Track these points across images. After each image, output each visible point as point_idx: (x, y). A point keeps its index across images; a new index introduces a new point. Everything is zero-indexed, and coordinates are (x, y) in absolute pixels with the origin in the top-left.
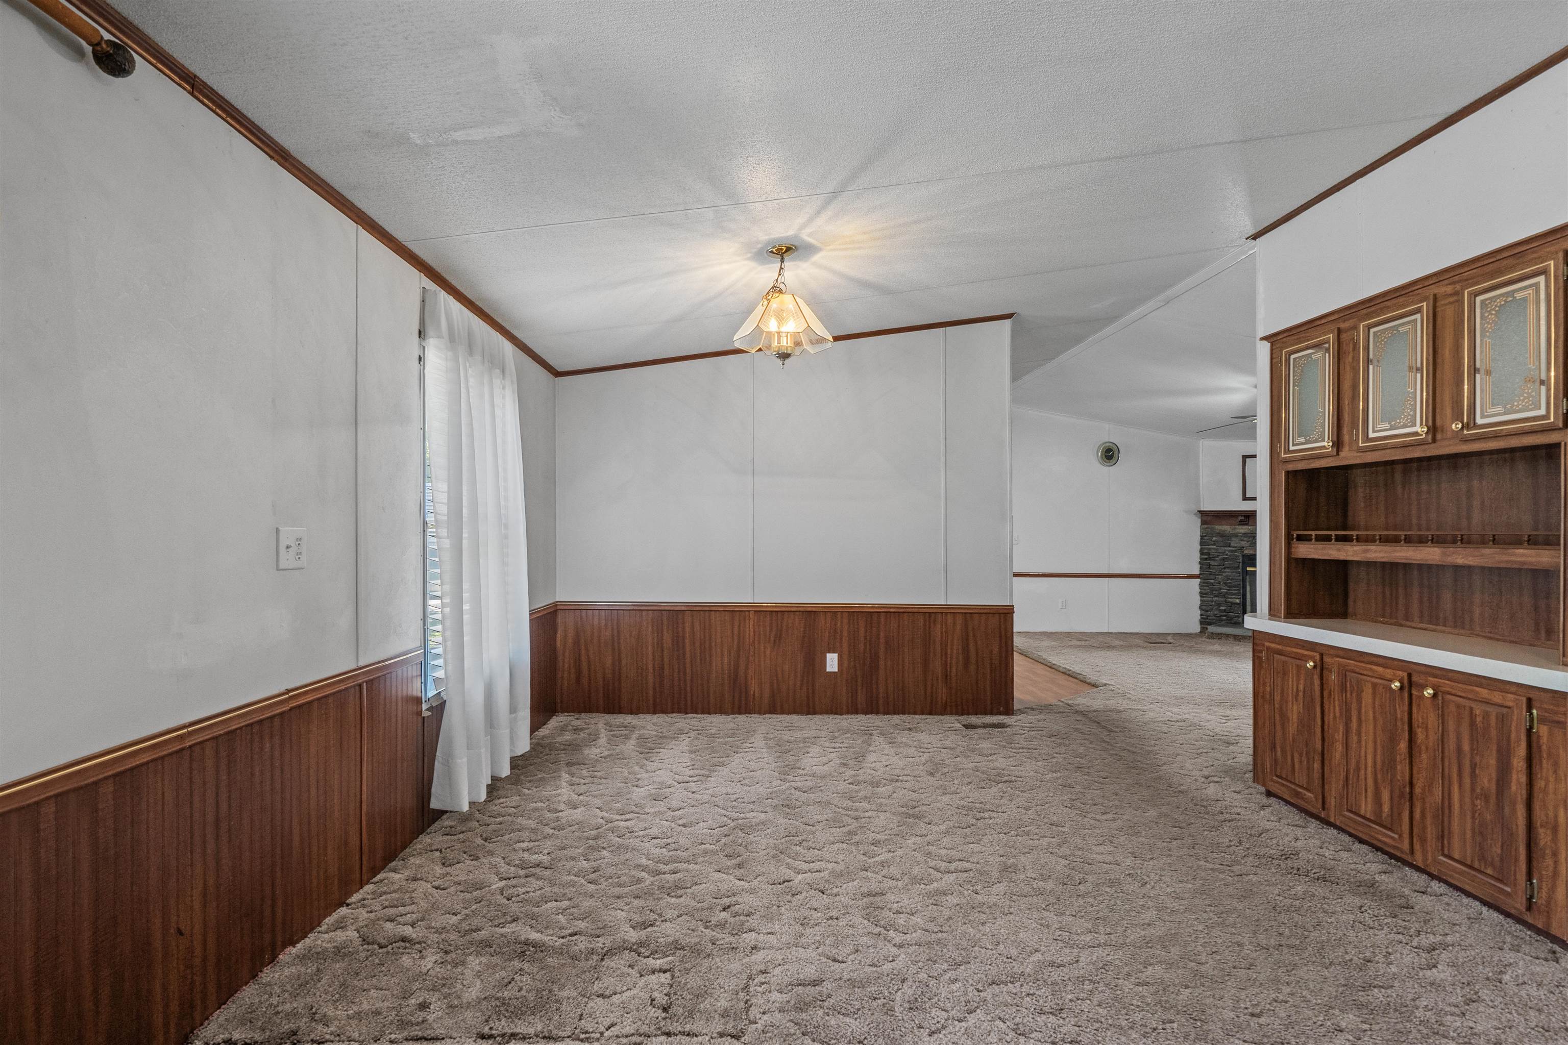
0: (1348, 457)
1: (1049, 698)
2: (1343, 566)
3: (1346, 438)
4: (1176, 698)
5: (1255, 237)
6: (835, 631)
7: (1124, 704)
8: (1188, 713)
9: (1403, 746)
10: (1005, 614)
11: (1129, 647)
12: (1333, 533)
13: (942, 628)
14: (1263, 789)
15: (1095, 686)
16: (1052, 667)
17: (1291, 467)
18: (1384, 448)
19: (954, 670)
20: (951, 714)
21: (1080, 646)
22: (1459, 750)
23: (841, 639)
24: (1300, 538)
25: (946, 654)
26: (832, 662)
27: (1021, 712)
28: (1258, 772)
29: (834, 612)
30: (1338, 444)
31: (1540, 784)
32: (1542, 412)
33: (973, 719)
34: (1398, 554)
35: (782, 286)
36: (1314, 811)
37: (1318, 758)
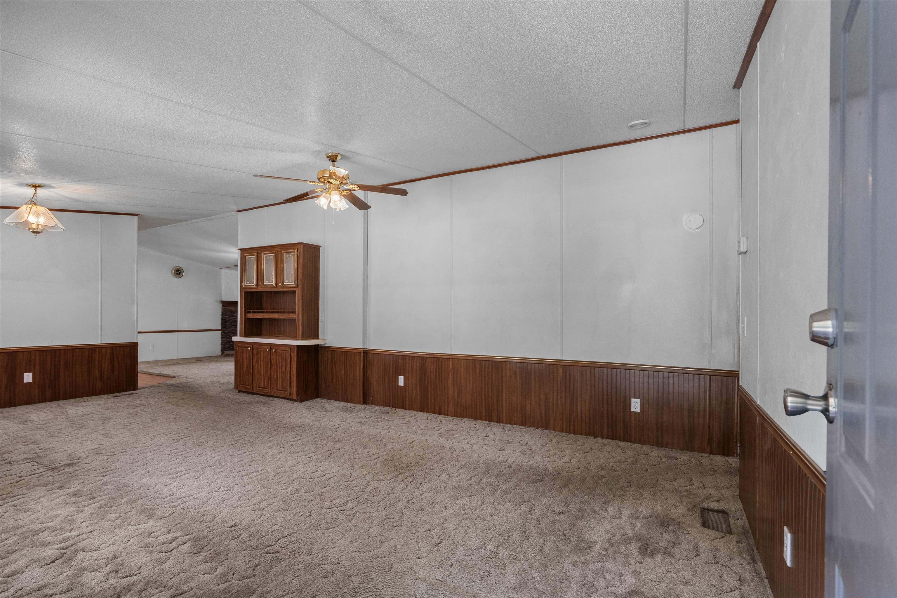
0: (260, 289)
1: (153, 384)
2: (261, 320)
3: (259, 283)
4: (210, 376)
5: (238, 211)
6: (30, 361)
7: (189, 380)
8: (215, 379)
9: (269, 365)
10: (133, 347)
11: (189, 363)
12: (256, 310)
13: (99, 354)
14: (238, 391)
15: (174, 377)
16: (150, 374)
17: (246, 290)
18: (267, 288)
19: (106, 373)
20: (104, 394)
21: (163, 365)
22: (279, 363)
23: (34, 365)
24: (249, 312)
25: (101, 366)
26: (28, 377)
27: (141, 389)
28: (236, 387)
29: (30, 352)
30: (257, 285)
31: (292, 366)
32: (294, 283)
33: (117, 394)
34: (270, 316)
35: (35, 201)
36: (250, 391)
37: (251, 375)
